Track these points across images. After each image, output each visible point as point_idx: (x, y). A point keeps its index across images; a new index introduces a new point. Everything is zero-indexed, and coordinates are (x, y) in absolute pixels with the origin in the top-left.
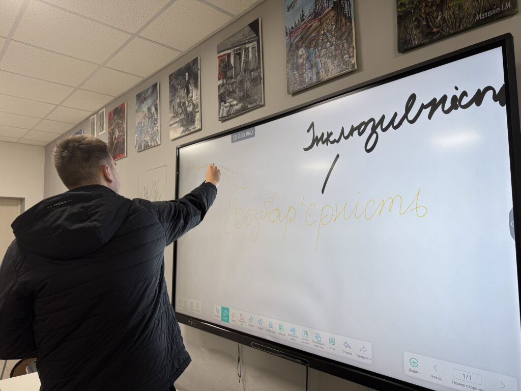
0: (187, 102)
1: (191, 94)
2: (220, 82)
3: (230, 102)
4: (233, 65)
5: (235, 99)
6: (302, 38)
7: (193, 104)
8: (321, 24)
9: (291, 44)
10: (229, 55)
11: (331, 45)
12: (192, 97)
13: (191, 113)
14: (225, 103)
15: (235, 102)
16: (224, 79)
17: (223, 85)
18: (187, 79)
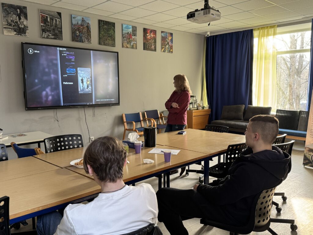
0: (19, 22)
1: (22, 20)
2: (43, 24)
3: (48, 34)
4: (49, 21)
5: (50, 34)
6: (78, 29)
7: (24, 25)
8: (83, 29)
9: (74, 29)
10: (47, 17)
11: (86, 35)
12: (23, 22)
13: (23, 29)
14: (46, 33)
15: (51, 35)
16: (44, 24)
17: (44, 26)
18: (19, 12)
